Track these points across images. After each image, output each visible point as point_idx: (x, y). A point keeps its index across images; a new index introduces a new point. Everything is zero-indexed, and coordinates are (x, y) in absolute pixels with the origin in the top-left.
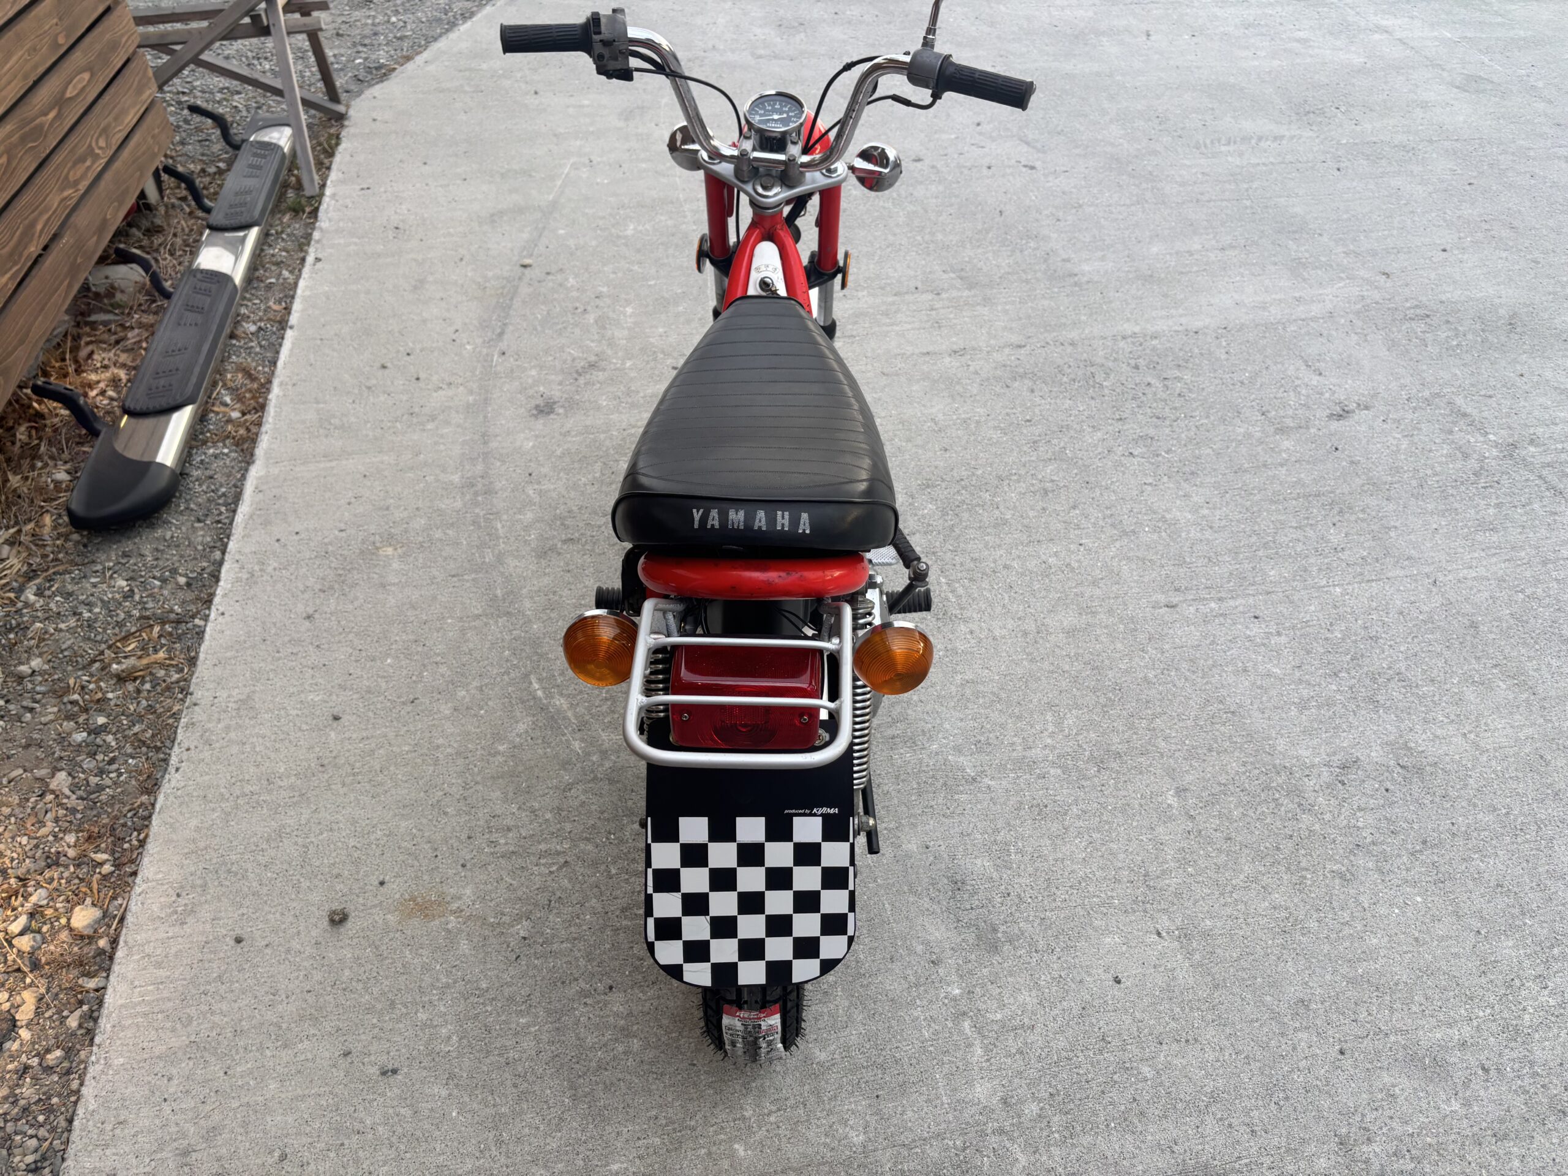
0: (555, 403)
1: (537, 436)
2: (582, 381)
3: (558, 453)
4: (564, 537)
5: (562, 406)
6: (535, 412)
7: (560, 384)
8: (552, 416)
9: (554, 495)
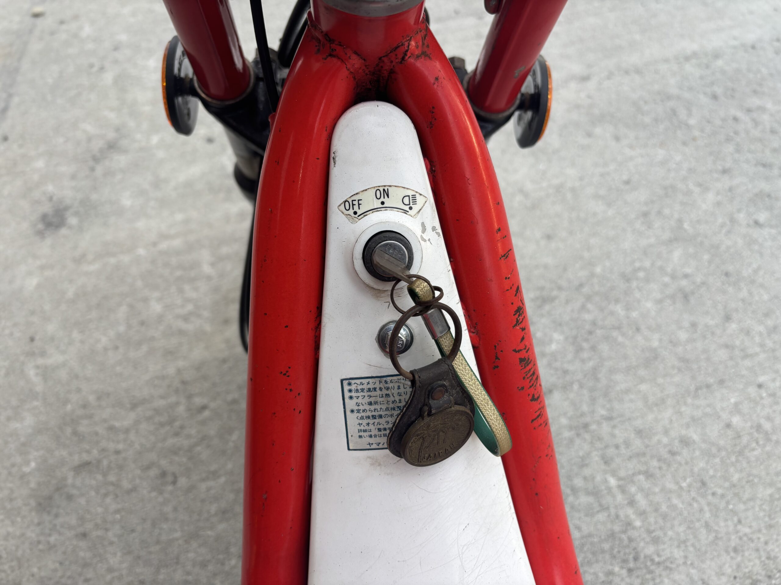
0: (66, 208)
1: (42, 268)
2: (99, 170)
3: (70, 294)
4: (76, 460)
5: (76, 214)
6: (40, 226)
7: (73, 177)
8: (64, 231)
9: (63, 374)
